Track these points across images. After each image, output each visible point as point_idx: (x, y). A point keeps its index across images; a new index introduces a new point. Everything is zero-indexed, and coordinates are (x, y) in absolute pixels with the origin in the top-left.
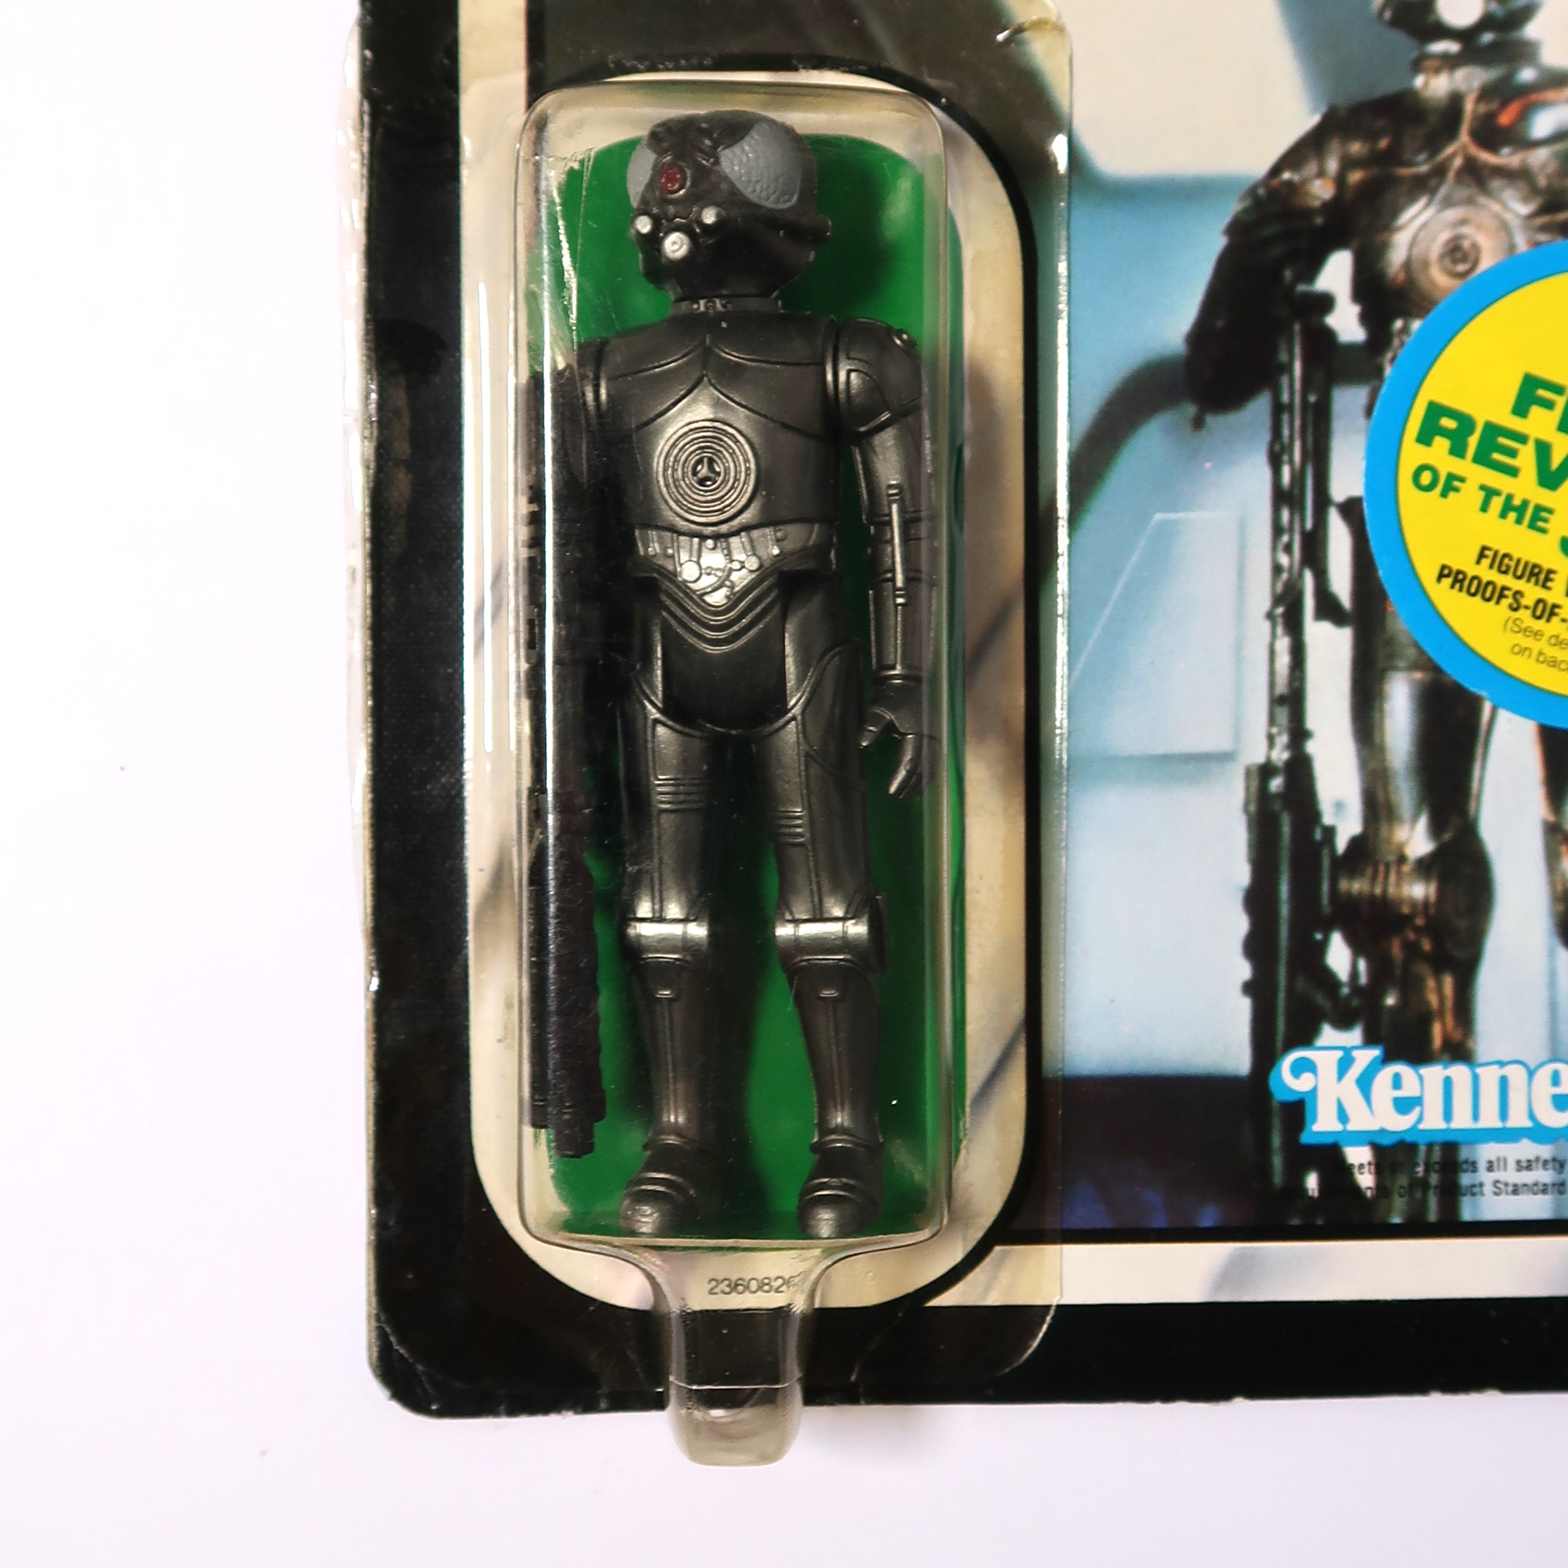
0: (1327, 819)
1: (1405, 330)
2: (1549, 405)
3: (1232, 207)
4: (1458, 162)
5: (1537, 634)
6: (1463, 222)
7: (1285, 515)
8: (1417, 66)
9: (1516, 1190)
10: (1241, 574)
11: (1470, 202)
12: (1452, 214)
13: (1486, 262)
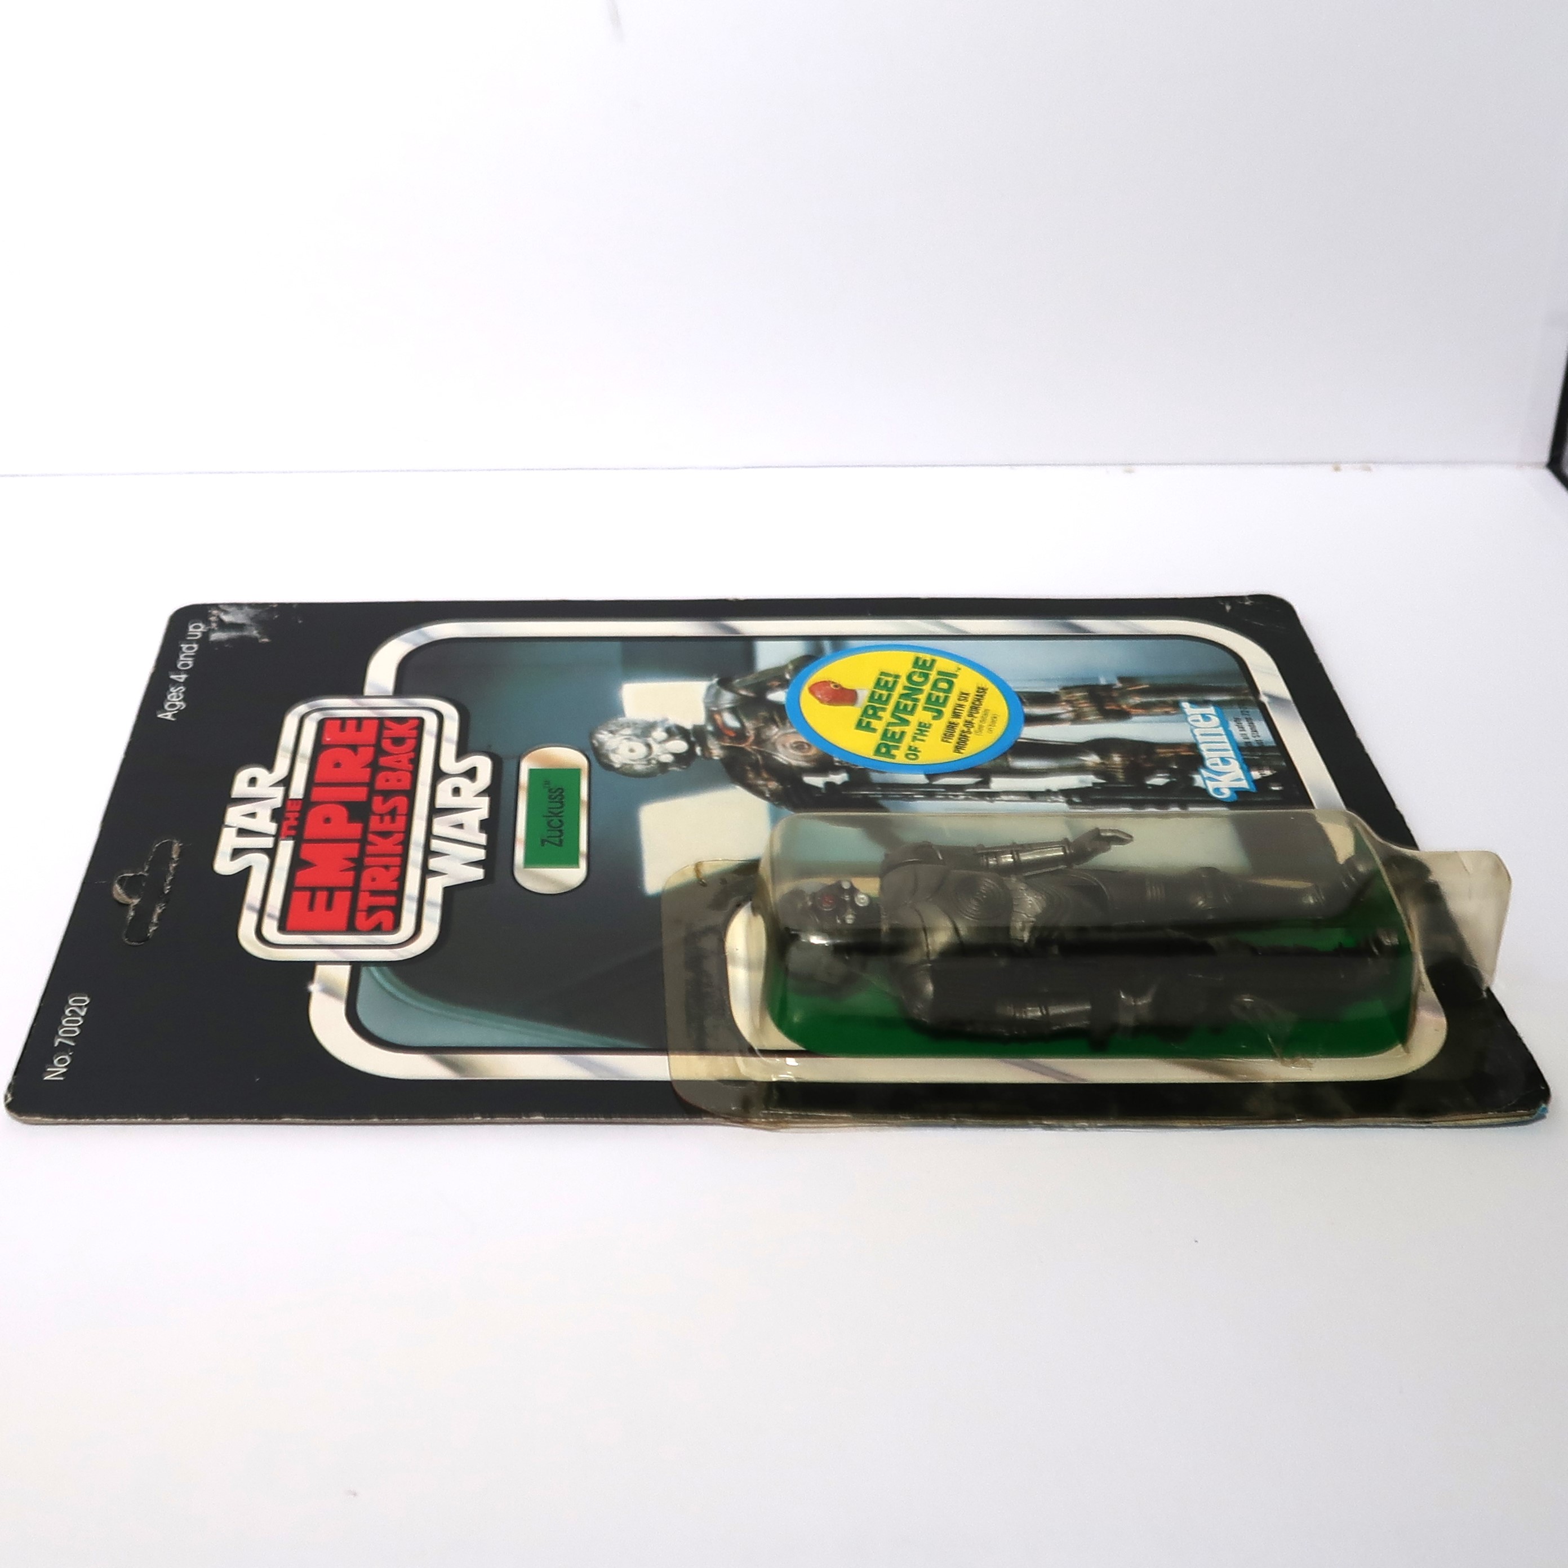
2: (869, 724)
4: (754, 747)
5: (981, 727)
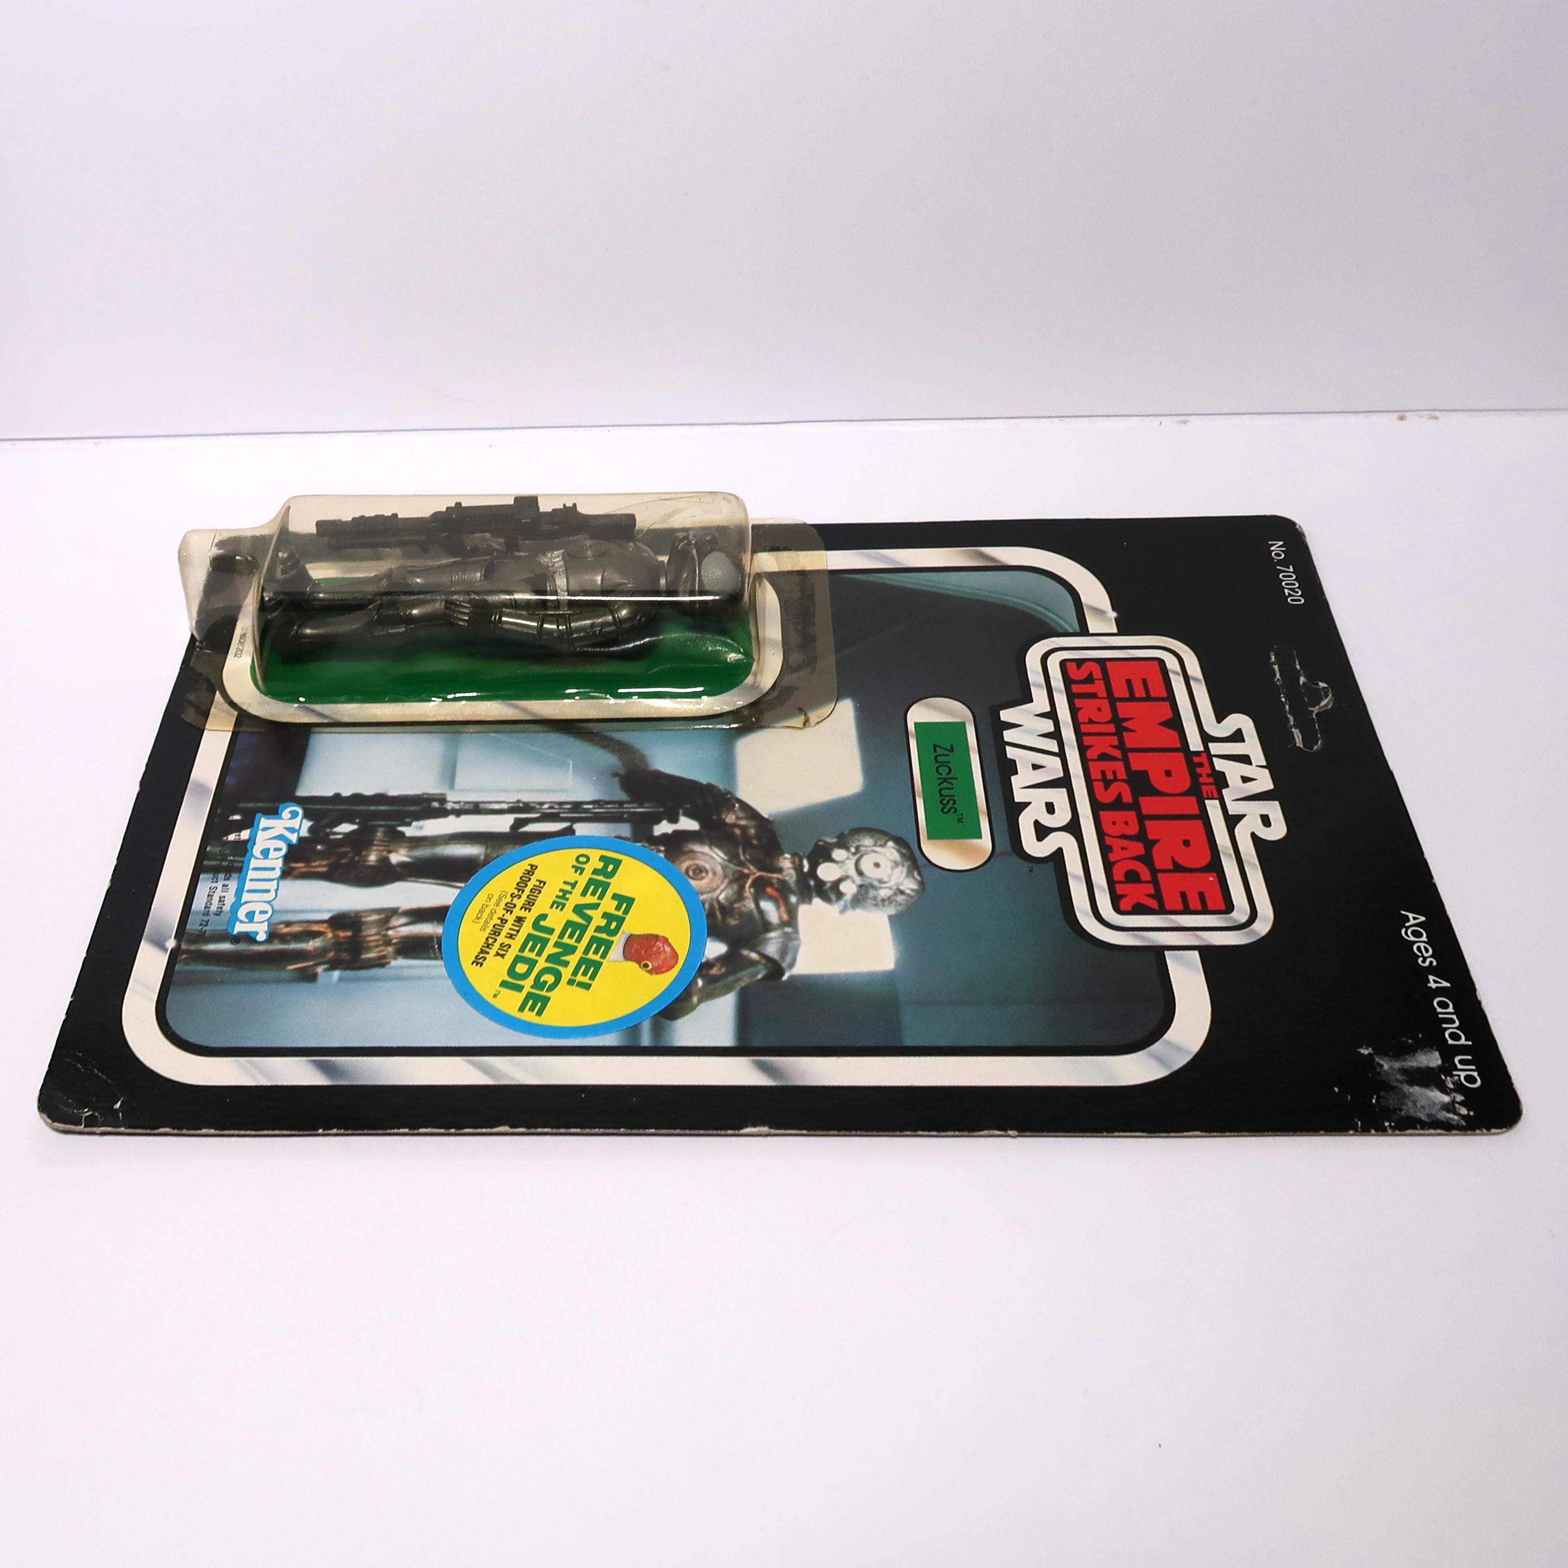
0: (414, 824)
1: (659, 851)
2: (618, 908)
3: (721, 785)
5: (498, 904)
6: (715, 873)
7: (568, 806)
8: (794, 855)
9: (210, 896)
10: (539, 791)
11: (725, 876)
12: (719, 869)
13: (693, 883)
